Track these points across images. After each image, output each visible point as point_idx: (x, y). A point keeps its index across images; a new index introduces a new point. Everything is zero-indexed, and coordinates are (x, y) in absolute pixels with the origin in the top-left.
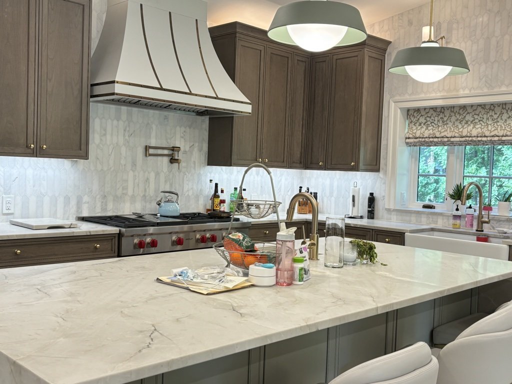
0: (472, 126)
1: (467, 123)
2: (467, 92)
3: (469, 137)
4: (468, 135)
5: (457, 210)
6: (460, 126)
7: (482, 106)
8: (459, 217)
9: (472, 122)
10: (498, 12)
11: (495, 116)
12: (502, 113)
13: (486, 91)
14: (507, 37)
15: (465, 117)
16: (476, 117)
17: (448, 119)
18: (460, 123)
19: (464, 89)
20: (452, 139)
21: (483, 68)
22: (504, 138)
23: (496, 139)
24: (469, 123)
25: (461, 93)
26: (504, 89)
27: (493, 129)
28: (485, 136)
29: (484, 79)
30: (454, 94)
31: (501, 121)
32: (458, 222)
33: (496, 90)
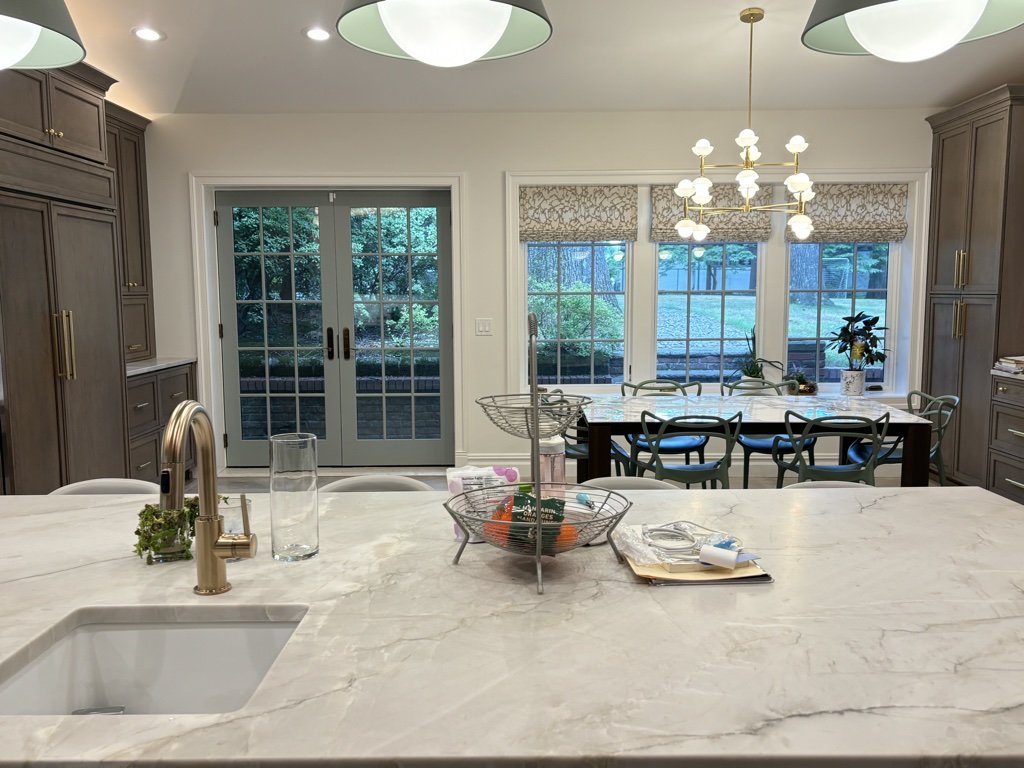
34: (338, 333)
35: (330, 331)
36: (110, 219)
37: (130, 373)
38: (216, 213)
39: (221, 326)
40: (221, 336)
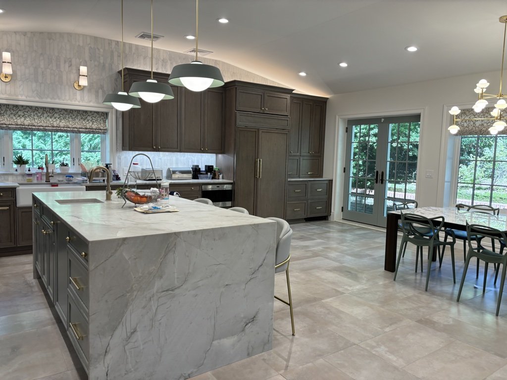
0: (23, 119)
1: (19, 116)
2: (24, 98)
3: (23, 125)
4: (22, 124)
5: (29, 170)
6: (14, 118)
7: (31, 107)
8: (30, 175)
9: (23, 116)
10: (41, 54)
11: (39, 115)
12: (43, 113)
13: (37, 99)
14: (48, 70)
15: (18, 112)
16: (26, 113)
17: (4, 112)
18: (14, 115)
19: (22, 95)
20: (10, 126)
21: (34, 85)
22: (46, 128)
23: (42, 128)
24: (21, 116)
25: (20, 97)
26: (49, 100)
27: (38, 122)
28: (34, 126)
29: (35, 92)
30: (14, 97)
31: (43, 118)
32: (31, 178)
33: (44, 100)
34: (380, 173)
35: (377, 172)
36: (287, 132)
37: (289, 180)
38: (347, 128)
39: (345, 168)
40: (344, 172)
